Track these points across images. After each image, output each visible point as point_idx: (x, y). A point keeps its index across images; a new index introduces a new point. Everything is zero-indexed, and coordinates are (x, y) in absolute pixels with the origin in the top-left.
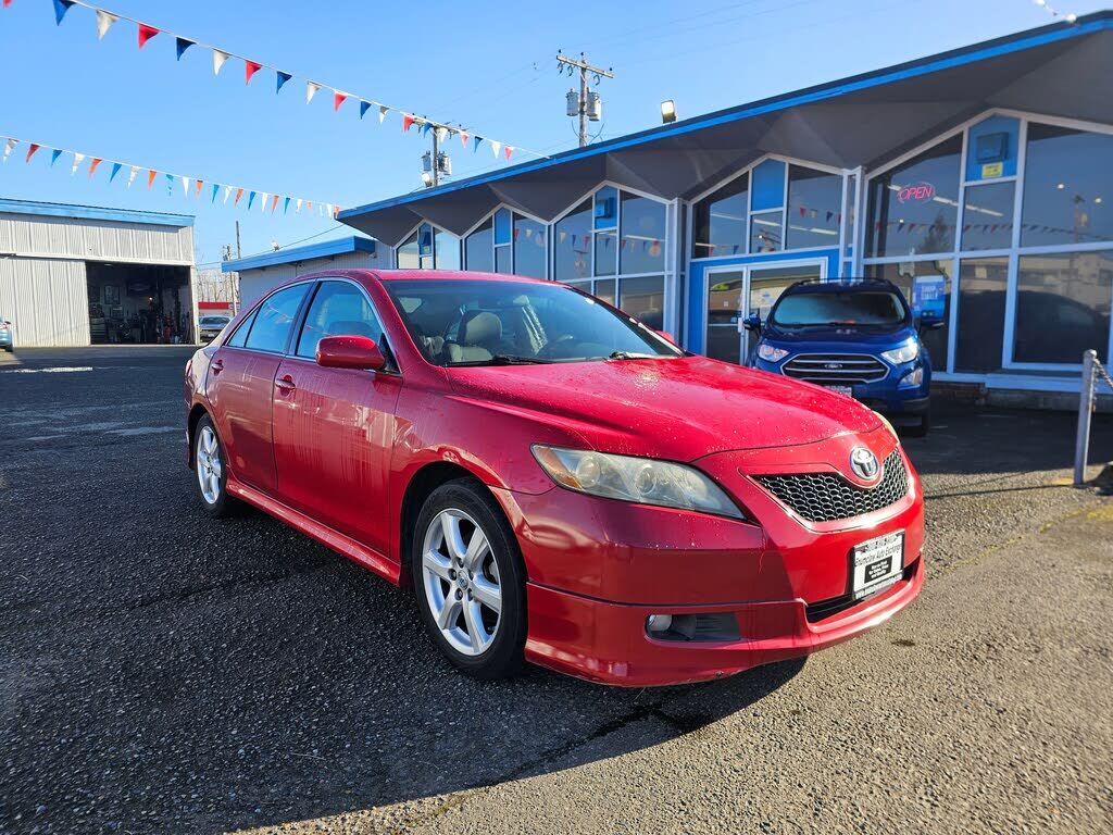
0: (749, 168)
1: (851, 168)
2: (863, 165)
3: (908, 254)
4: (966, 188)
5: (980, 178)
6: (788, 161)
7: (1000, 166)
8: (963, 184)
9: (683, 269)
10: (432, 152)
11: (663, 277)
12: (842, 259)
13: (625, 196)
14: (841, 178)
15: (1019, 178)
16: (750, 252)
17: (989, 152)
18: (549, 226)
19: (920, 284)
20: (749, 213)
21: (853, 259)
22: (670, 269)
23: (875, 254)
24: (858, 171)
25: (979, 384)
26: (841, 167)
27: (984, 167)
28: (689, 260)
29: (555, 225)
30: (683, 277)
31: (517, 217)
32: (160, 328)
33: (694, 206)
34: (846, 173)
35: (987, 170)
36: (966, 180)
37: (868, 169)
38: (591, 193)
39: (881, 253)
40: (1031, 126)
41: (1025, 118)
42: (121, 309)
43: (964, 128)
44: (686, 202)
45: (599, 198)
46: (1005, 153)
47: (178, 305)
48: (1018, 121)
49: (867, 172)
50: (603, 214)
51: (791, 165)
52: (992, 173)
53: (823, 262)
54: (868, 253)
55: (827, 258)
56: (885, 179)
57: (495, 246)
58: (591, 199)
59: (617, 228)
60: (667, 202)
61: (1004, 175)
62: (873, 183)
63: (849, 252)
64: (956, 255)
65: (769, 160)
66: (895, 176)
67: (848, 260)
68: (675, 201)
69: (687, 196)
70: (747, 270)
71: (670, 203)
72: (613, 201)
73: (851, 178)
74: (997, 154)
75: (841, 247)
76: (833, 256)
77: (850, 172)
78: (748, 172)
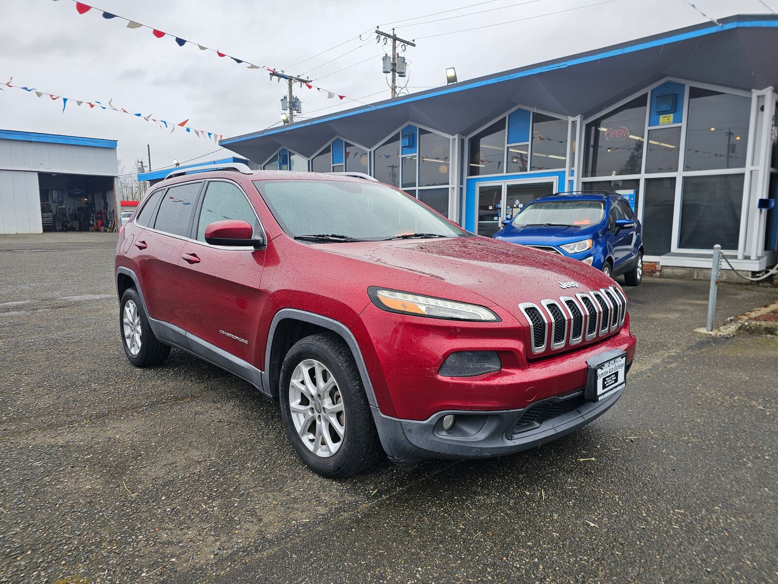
0: (506, 115)
1: (574, 116)
2: (581, 114)
3: (611, 175)
4: (649, 130)
5: (658, 124)
6: (532, 110)
7: (672, 116)
8: (647, 128)
9: (462, 183)
10: (288, 97)
11: (448, 189)
12: (568, 178)
13: (422, 132)
14: (567, 122)
15: (684, 125)
16: (507, 173)
17: (664, 107)
18: (370, 152)
20: (506, 145)
21: (575, 178)
22: (453, 183)
23: (590, 174)
24: (578, 119)
25: (656, 263)
26: (567, 115)
27: (661, 117)
28: (466, 177)
29: (374, 151)
30: (461, 189)
31: (347, 145)
32: (93, 220)
33: (469, 140)
34: (571, 119)
35: (663, 119)
36: (649, 126)
37: (585, 116)
38: (399, 130)
39: (593, 174)
40: (692, 89)
41: (688, 85)
42: (64, 206)
43: (648, 90)
44: (464, 137)
45: (404, 133)
46: (675, 109)
47: (106, 204)
48: (684, 86)
49: (584, 119)
50: (406, 144)
51: (534, 113)
52: (666, 121)
53: (555, 180)
54: (585, 174)
55: (558, 177)
56: (597, 123)
57: (332, 165)
58: (399, 134)
59: (417, 154)
60: (451, 137)
61: (674, 122)
62: (588, 126)
63: (572, 173)
64: (642, 176)
65: (519, 109)
66: (603, 122)
67: (571, 178)
68: (456, 137)
69: (464, 133)
70: (504, 185)
71: (453, 137)
72: (414, 135)
73: (574, 123)
74: (669, 108)
75: (567, 169)
76: (562, 175)
77: (573, 119)
78: (505, 117)
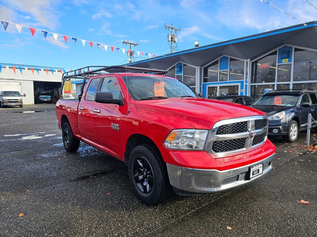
0: (219, 58)
3: (262, 83)
4: (278, 65)
5: (282, 63)
6: (229, 57)
7: (287, 59)
8: (277, 64)
9: (201, 85)
11: (195, 87)
12: (245, 84)
13: (184, 65)
14: (244, 62)
15: (292, 63)
16: (219, 81)
17: (284, 56)
19: (266, 91)
20: (219, 71)
21: (248, 84)
22: (197, 86)
23: (253, 82)
24: (249, 60)
26: (244, 59)
27: (283, 60)
28: (202, 83)
30: (201, 87)
32: (53, 99)
33: (204, 68)
34: (245, 61)
35: (284, 61)
38: (175, 64)
39: (255, 82)
40: (295, 49)
41: (294, 47)
43: (277, 49)
44: (202, 67)
45: (177, 66)
46: (289, 56)
47: (58, 93)
48: (292, 47)
49: (251, 60)
50: (179, 70)
51: (230, 58)
52: (285, 61)
53: (239, 84)
54: (252, 82)
55: (240, 83)
56: (256, 62)
58: (175, 66)
59: (183, 74)
61: (288, 62)
62: (253, 63)
63: (246, 82)
64: (276, 83)
65: (224, 56)
66: (259, 61)
67: (246, 84)
68: (199, 67)
69: (202, 66)
70: (218, 86)
71: (197, 67)
72: (181, 67)
73: (247, 62)
74: (286, 56)
75: (244, 80)
76: (242, 83)
77: (247, 60)
78: (218, 60)
